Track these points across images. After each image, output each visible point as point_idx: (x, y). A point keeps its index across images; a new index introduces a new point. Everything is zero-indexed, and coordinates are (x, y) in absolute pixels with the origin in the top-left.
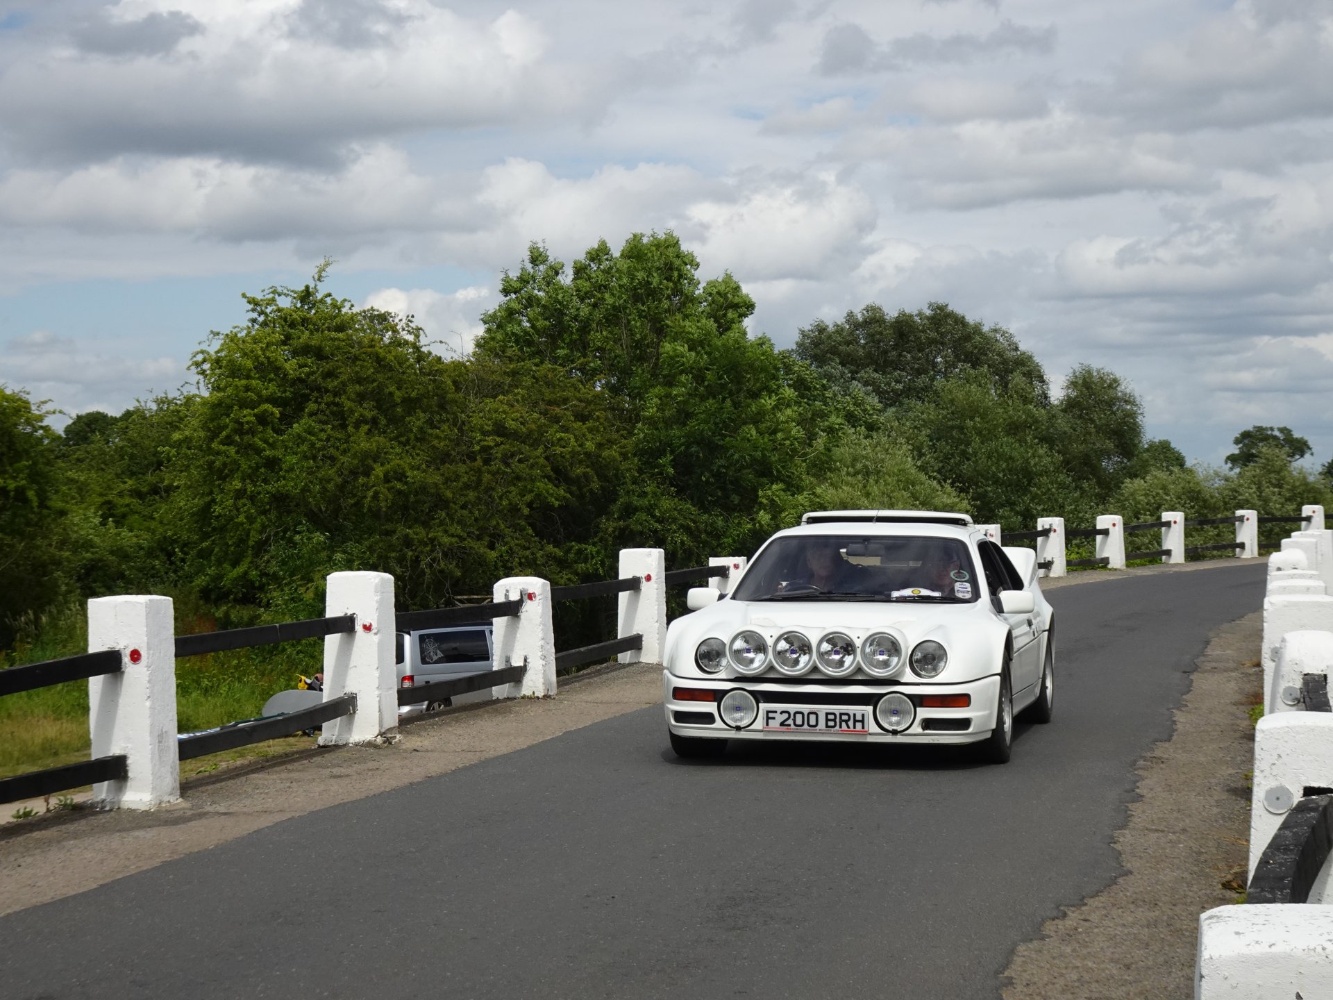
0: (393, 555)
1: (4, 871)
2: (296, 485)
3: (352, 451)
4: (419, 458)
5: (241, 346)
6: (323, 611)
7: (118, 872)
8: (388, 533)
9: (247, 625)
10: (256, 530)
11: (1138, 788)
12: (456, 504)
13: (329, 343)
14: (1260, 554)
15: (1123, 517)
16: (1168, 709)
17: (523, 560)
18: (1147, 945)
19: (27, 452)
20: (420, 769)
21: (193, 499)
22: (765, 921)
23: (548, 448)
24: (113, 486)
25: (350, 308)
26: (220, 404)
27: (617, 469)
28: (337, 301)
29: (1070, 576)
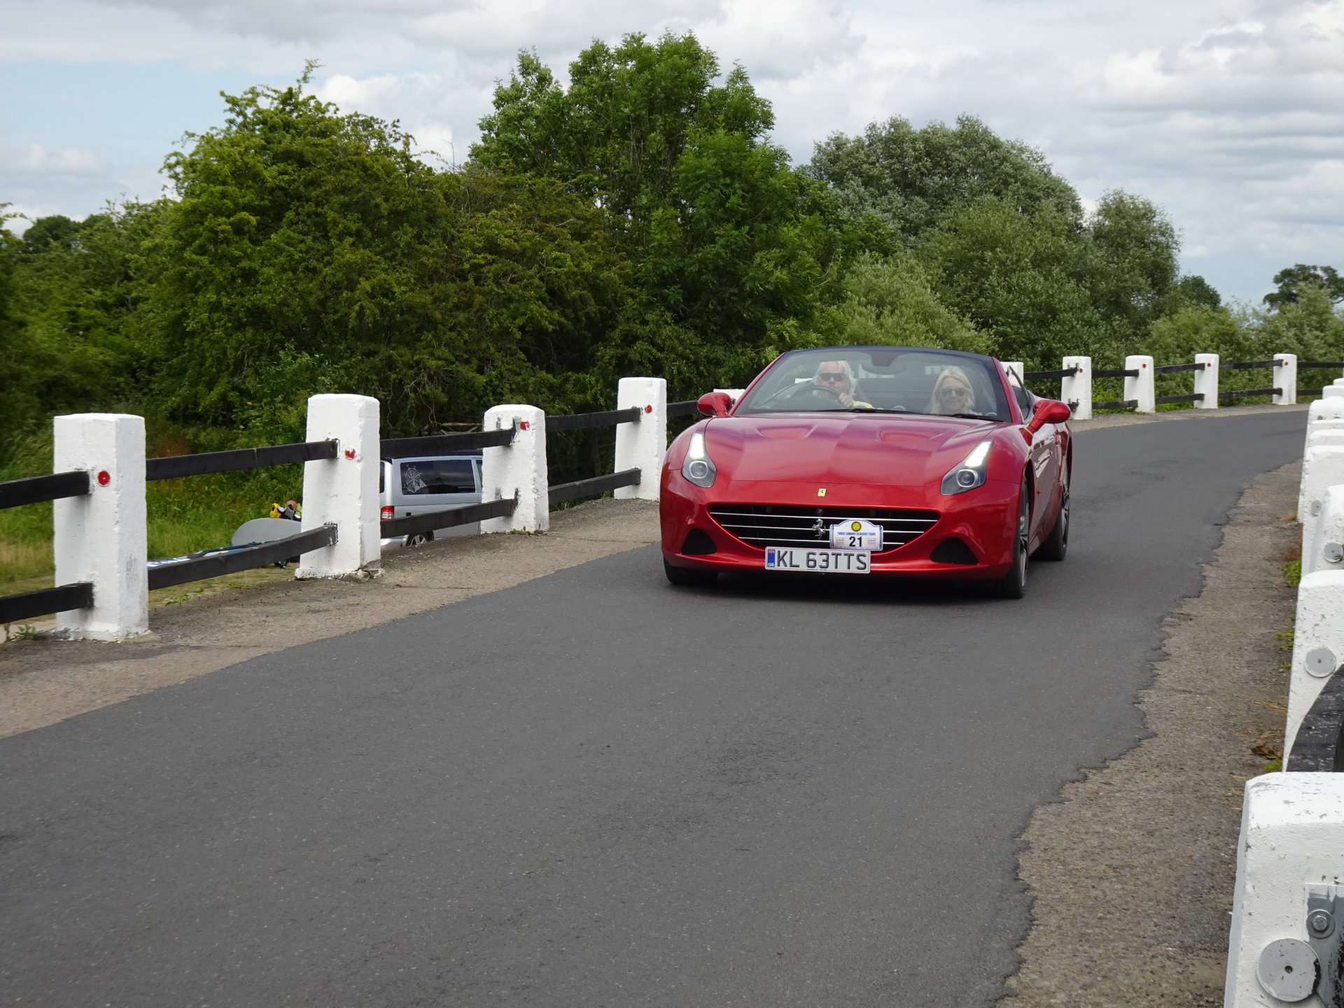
0: (375, 377)
2: (273, 298)
3: (336, 264)
4: (406, 275)
5: (218, 149)
6: (303, 436)
7: (83, 707)
8: (369, 354)
9: (218, 449)
10: (232, 347)
11: (1165, 645)
12: (444, 326)
13: (313, 149)
14: (1297, 401)
15: (1154, 358)
16: (1198, 564)
17: (514, 387)
18: (1172, 811)
20: (403, 606)
21: (163, 312)
22: (769, 776)
23: (542, 267)
24: (77, 295)
25: (335, 113)
26: (194, 210)
27: (616, 293)
28: (320, 104)
29: (1095, 420)
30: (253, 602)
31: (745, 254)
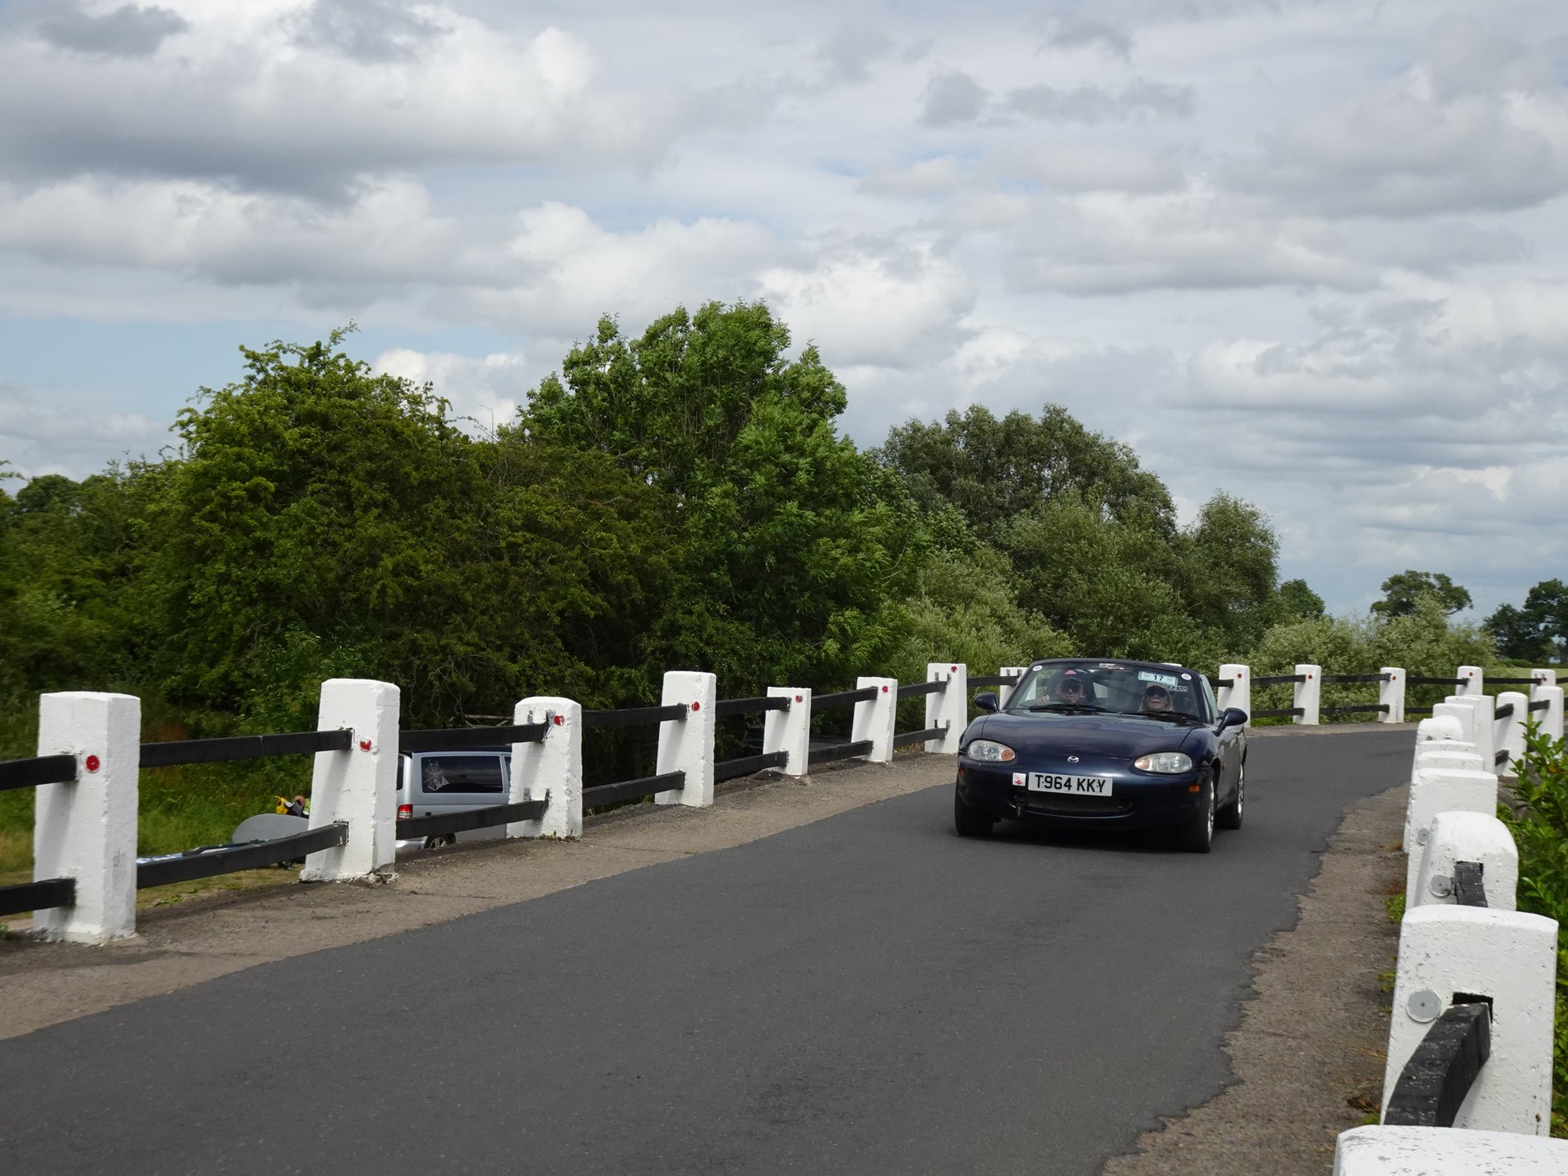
0: (397, 662)
2: (289, 574)
3: (358, 538)
4: (435, 551)
5: (235, 407)
6: (315, 723)
7: (59, 1015)
8: (392, 637)
9: (221, 734)
10: (240, 624)
11: (1255, 983)
12: (475, 608)
13: (339, 411)
14: (1405, 720)
15: (1251, 667)
16: (1293, 894)
17: (548, 678)
18: (1259, 1167)
20: (418, 915)
21: (166, 584)
22: (815, 1115)
23: (586, 548)
24: (74, 563)
25: (366, 373)
26: (205, 472)
27: (664, 579)
28: (351, 363)
30: (252, 905)
31: (809, 539)
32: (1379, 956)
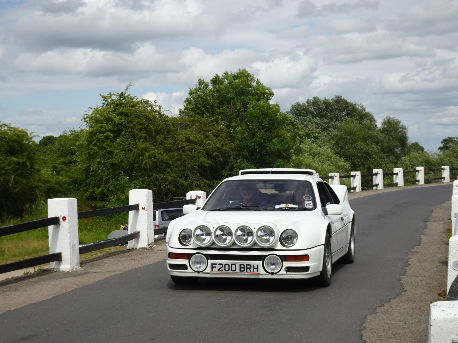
0: (152, 184)
1: (20, 292)
2: (118, 160)
3: (138, 148)
4: (160, 150)
5: (99, 112)
6: (128, 203)
7: (59, 293)
8: (150, 176)
9: (102, 208)
10: (105, 176)
11: (409, 261)
12: (173, 166)
13: (130, 111)
14: (450, 181)
15: (403, 168)
16: (419, 235)
17: (196, 185)
18: (412, 316)
19: (26, 150)
20: (162, 257)
21: (83, 165)
22: (281, 308)
23: (204, 146)
24: (56, 161)
25: (137, 99)
26: (92, 132)
27: (228, 154)
28: (132, 97)
29: (385, 189)
30: (114, 257)
31: (269, 140)
32: (445, 251)
